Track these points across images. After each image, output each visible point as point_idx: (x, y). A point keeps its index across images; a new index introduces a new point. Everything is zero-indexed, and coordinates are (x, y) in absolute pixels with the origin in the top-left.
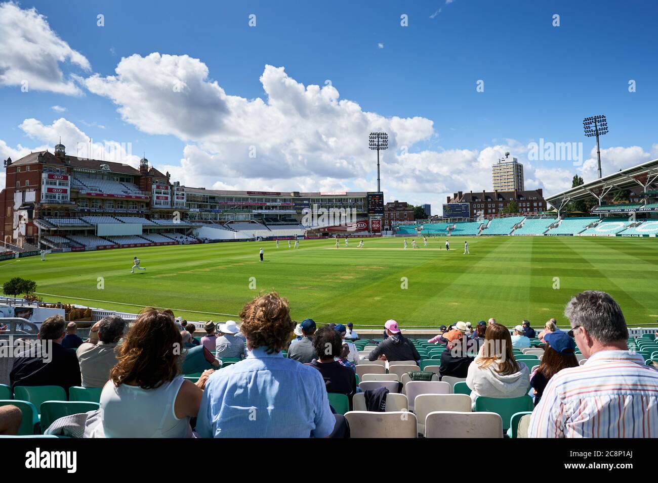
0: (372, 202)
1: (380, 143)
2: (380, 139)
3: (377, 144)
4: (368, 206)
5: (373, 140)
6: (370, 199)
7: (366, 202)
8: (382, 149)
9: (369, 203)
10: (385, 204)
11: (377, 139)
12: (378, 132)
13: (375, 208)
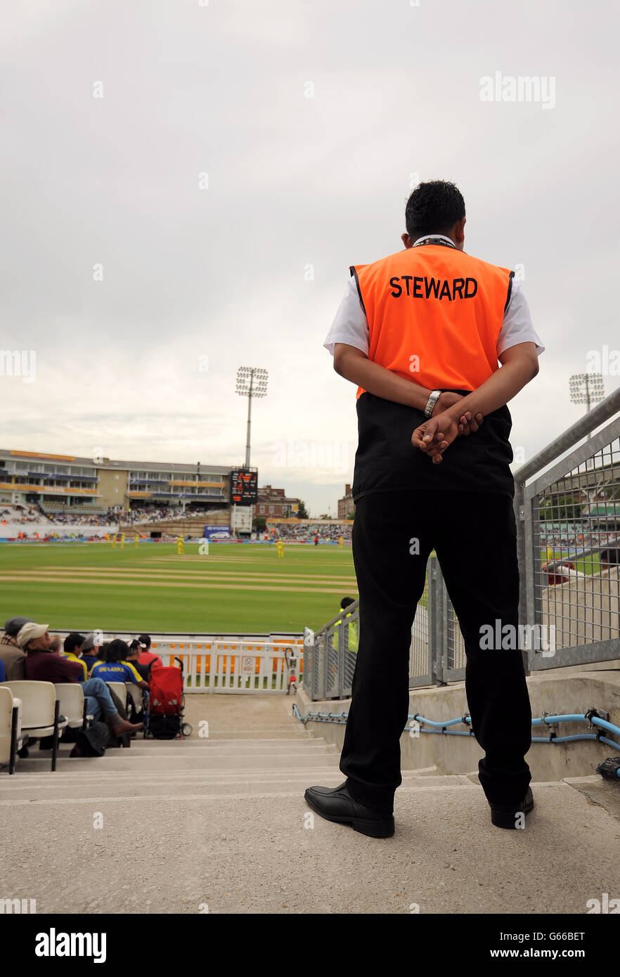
0: (238, 483)
1: (254, 386)
2: (254, 379)
3: (249, 387)
4: (232, 490)
5: (243, 378)
6: (235, 478)
7: (228, 483)
8: (258, 395)
9: (232, 485)
10: (260, 486)
11: (250, 378)
12: (253, 368)
13: (243, 494)
